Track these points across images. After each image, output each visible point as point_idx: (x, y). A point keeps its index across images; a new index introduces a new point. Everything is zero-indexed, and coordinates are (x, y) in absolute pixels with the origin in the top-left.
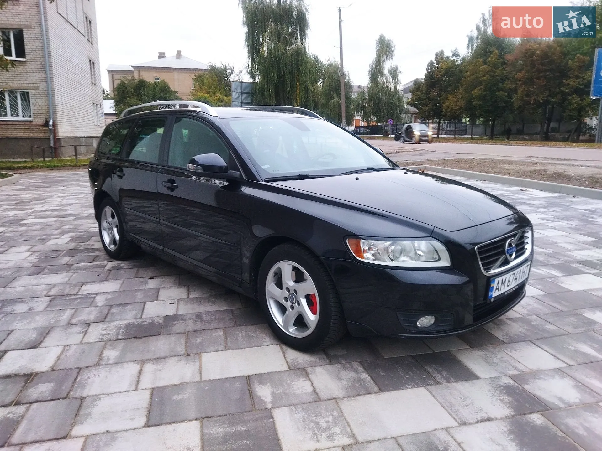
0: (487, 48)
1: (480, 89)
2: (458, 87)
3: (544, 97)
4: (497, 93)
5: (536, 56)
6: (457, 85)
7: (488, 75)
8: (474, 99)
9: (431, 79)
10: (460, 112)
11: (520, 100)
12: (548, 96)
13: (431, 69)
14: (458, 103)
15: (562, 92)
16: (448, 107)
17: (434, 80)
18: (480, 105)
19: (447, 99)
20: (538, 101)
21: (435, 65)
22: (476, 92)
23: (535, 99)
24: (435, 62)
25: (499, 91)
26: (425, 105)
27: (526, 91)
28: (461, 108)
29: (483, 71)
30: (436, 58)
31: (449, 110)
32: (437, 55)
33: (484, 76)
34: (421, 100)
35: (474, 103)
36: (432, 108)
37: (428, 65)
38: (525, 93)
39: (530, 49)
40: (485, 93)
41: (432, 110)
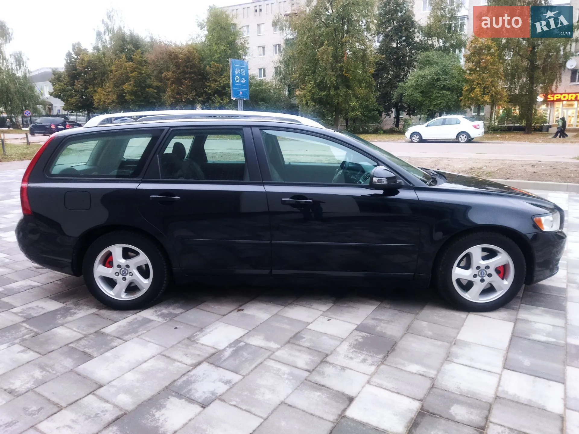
0: (124, 45)
1: (130, 85)
2: (104, 80)
3: (193, 96)
4: (147, 90)
5: (180, 59)
6: (103, 78)
7: (136, 71)
8: (125, 93)
9: (73, 70)
10: (114, 106)
11: (172, 97)
12: (195, 95)
13: (70, 60)
14: (110, 97)
15: (205, 92)
16: (100, 100)
17: (76, 71)
18: (132, 100)
19: (95, 91)
20: (189, 99)
21: (74, 55)
22: (127, 87)
23: (185, 98)
24: (73, 53)
25: (148, 88)
26: (71, 96)
27: (177, 89)
28: (113, 102)
29: (129, 67)
30: (74, 49)
31: (101, 103)
32: (74, 46)
33: (132, 72)
34: (66, 92)
35: (126, 98)
36: (79, 100)
37: (66, 55)
38: (176, 91)
39: (173, 52)
40: (136, 89)
41: (80, 101)
